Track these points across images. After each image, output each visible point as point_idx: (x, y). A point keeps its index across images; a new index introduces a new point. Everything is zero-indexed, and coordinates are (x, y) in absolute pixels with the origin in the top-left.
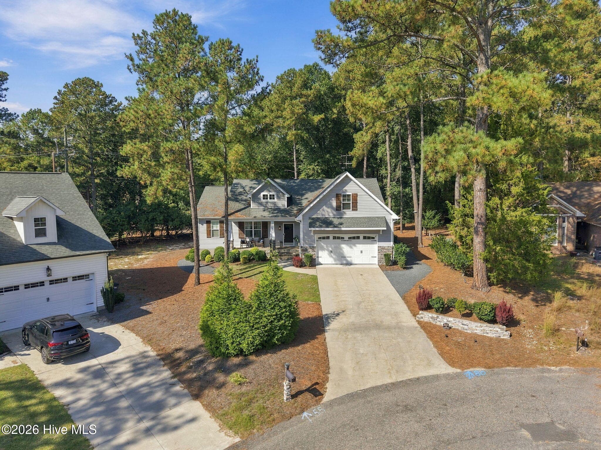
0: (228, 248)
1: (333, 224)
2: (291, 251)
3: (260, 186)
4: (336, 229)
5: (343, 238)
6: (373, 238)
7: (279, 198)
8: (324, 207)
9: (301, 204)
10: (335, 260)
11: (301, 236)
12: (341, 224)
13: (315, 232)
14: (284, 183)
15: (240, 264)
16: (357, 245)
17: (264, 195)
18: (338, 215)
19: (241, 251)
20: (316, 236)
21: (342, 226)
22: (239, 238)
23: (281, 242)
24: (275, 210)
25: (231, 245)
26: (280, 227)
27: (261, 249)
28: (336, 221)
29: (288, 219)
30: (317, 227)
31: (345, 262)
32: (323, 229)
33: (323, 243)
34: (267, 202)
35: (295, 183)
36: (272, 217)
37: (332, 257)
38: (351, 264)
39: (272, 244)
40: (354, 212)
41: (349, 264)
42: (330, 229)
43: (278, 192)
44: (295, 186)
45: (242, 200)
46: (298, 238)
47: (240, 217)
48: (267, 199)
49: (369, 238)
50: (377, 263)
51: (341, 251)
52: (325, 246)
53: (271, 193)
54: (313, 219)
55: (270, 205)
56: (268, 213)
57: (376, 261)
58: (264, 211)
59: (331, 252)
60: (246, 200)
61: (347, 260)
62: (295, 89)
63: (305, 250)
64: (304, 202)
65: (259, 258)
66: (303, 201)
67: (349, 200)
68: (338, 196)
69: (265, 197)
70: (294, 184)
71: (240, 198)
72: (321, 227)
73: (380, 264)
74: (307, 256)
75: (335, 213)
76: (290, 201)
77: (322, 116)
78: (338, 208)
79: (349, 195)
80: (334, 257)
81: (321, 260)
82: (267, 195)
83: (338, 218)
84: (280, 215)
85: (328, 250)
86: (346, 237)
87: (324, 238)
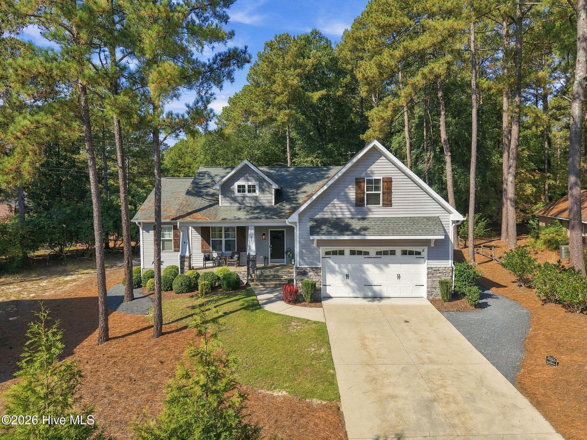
0: (182, 268)
1: (351, 230)
2: (280, 273)
3: (233, 172)
4: (356, 237)
5: (367, 253)
6: (419, 253)
7: (262, 190)
8: (335, 201)
9: (296, 199)
10: (354, 291)
11: (297, 250)
12: (365, 229)
13: (321, 243)
14: (272, 171)
15: (196, 295)
16: (390, 265)
17: (239, 186)
18: (358, 214)
19: (201, 272)
20: (322, 250)
21: (366, 233)
22: (203, 252)
23: (266, 258)
24: (256, 208)
25: (186, 264)
26: (264, 234)
27: (232, 269)
28: (356, 225)
29: (275, 223)
30: (324, 234)
31: (370, 294)
32: (333, 238)
33: (331, 262)
34: (244, 197)
35: (288, 171)
36: (250, 218)
37: (348, 284)
38: (381, 298)
39: (251, 262)
40: (388, 209)
41: (377, 297)
42: (346, 238)
43: (261, 181)
44: (287, 176)
45: (207, 195)
46: (292, 251)
47: (202, 218)
48: (244, 191)
49: (411, 253)
50: (425, 296)
51: (364, 276)
52: (336, 266)
53: (250, 183)
54: (316, 220)
55: (249, 202)
56: (245, 213)
57: (423, 292)
58: (240, 209)
59: (347, 276)
60: (213, 195)
61: (374, 292)
62: (288, 58)
63: (303, 273)
64: (301, 197)
65: (228, 284)
66: (299, 196)
67: (377, 188)
68: (358, 182)
69: (241, 189)
70: (286, 173)
71: (204, 191)
72: (329, 233)
73: (431, 298)
74: (306, 285)
75: (353, 210)
76: (280, 196)
77: (324, 92)
78: (359, 203)
79: (377, 181)
80: (352, 284)
81: (330, 291)
82: (244, 186)
83: (359, 219)
84: (263, 216)
85: (341, 273)
86: (372, 250)
87: (335, 253)
